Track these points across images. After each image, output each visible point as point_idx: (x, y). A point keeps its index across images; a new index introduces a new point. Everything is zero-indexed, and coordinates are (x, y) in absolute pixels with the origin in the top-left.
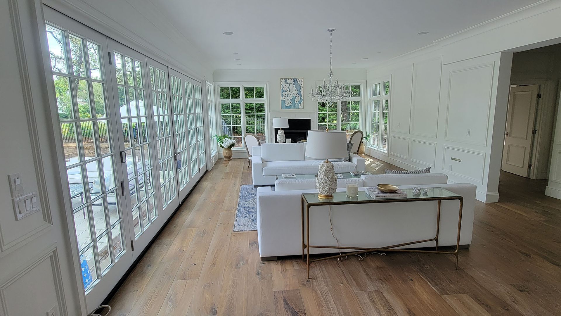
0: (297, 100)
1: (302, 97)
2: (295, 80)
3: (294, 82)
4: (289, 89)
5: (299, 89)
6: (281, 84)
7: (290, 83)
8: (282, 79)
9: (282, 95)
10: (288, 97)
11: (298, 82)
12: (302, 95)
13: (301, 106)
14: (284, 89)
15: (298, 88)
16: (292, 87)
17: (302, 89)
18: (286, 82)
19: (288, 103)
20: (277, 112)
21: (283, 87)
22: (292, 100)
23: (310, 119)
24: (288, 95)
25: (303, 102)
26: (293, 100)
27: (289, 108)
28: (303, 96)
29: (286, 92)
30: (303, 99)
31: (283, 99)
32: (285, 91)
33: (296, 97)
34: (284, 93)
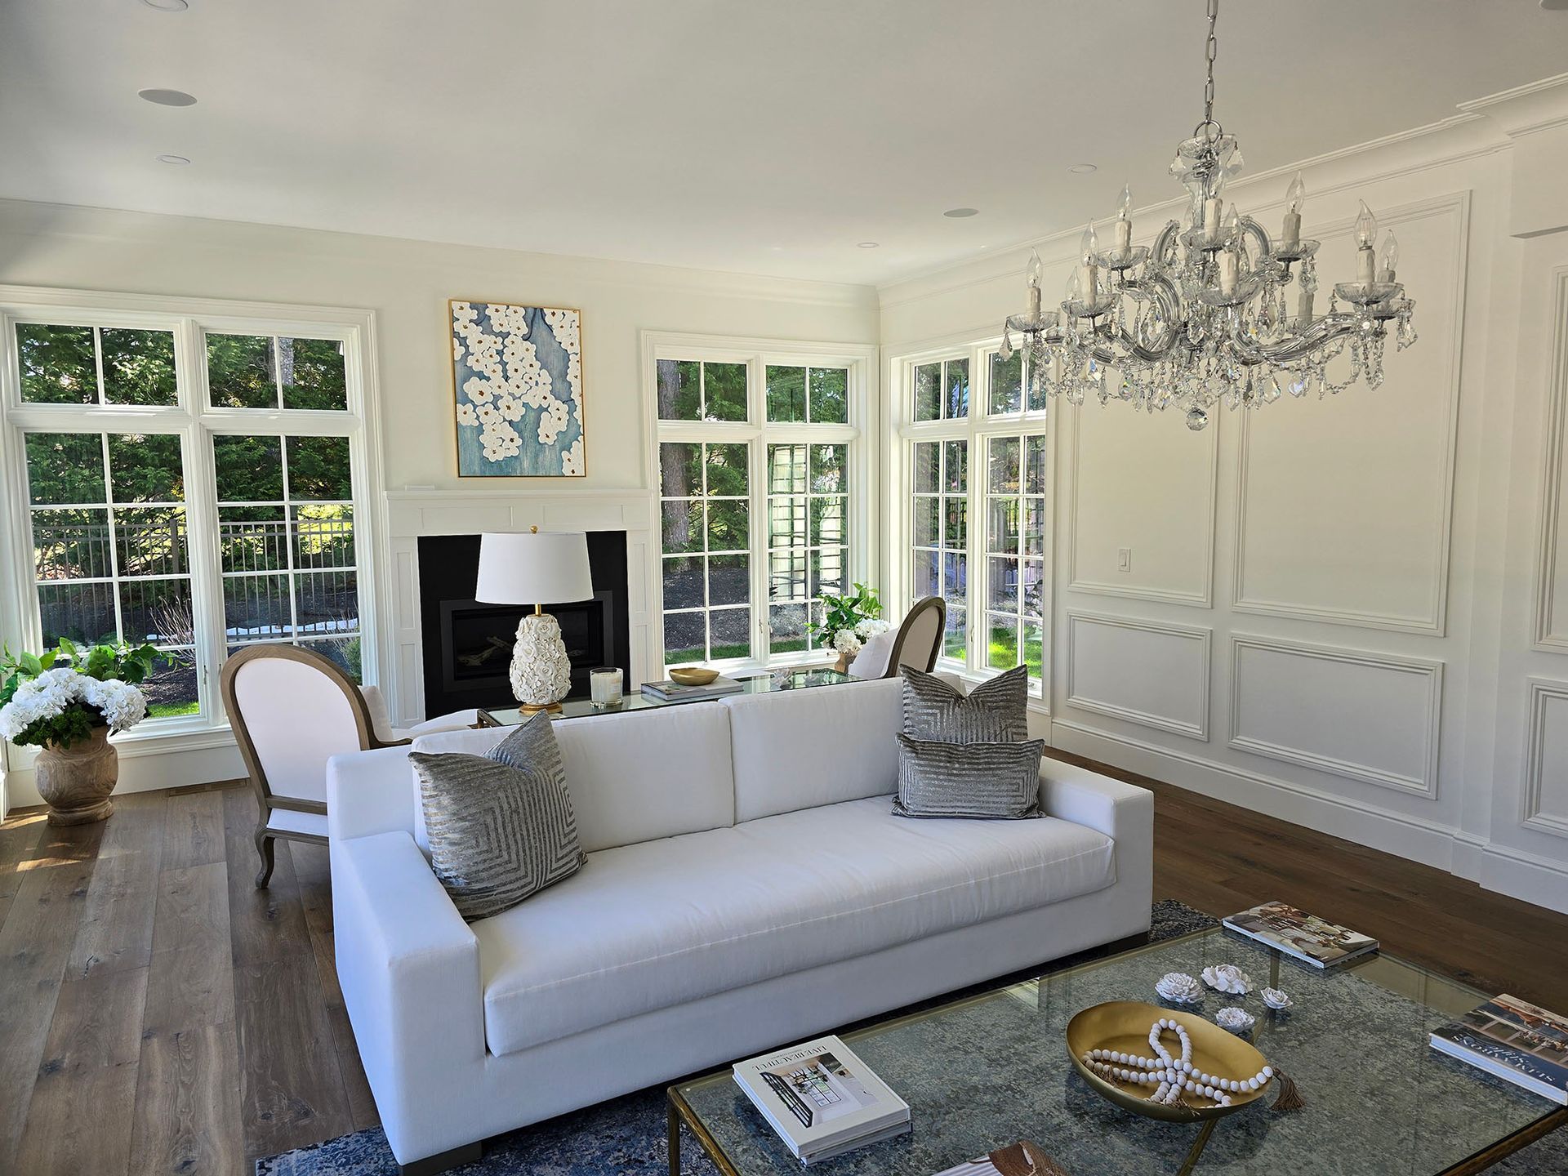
0: (550, 428)
1: (577, 414)
2: (535, 315)
3: (531, 326)
4: (504, 364)
5: (557, 364)
6: (455, 334)
7: (504, 330)
8: (459, 304)
9: (460, 398)
10: (497, 408)
11: (550, 327)
12: (578, 401)
13: (573, 461)
14: (471, 361)
15: (556, 362)
16: (521, 353)
17: (573, 369)
18: (482, 320)
19: (499, 444)
20: (440, 493)
21: (467, 353)
22: (522, 426)
23: (624, 533)
24: (497, 398)
25: (580, 438)
26: (527, 427)
27: (502, 470)
28: (579, 409)
29: (488, 379)
30: (580, 422)
31: (468, 419)
32: (481, 376)
33: (541, 409)
34: (472, 387)
